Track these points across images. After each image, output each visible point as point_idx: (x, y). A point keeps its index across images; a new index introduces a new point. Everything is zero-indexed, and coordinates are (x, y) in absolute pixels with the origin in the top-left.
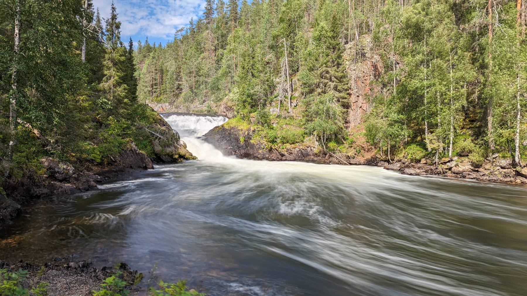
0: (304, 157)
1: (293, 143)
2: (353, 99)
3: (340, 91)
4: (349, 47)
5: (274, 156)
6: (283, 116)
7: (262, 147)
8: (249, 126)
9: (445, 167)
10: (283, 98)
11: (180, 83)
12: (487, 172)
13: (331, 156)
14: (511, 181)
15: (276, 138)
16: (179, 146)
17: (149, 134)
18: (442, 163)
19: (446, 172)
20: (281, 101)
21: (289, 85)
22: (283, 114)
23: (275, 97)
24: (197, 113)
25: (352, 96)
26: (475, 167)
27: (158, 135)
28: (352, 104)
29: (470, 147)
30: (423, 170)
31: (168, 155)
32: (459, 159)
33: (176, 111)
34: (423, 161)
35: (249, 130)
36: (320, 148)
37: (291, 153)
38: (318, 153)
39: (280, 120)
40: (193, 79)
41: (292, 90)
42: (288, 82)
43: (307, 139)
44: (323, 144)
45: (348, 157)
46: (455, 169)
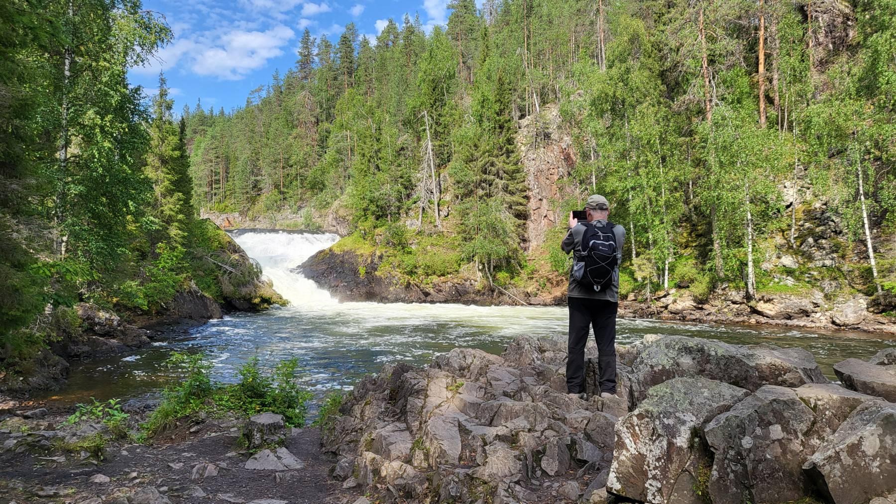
0: (460, 295)
1: (443, 275)
2: (533, 204)
3: (512, 193)
4: (525, 124)
5: (413, 295)
6: (427, 232)
7: (395, 282)
8: (374, 248)
9: (660, 304)
10: (427, 204)
11: (259, 178)
12: (713, 310)
13: (501, 293)
14: (743, 322)
15: (416, 267)
16: (260, 284)
17: (214, 266)
18: (655, 299)
19: (662, 312)
20: (423, 209)
21: (434, 183)
22: (427, 228)
23: (415, 203)
24: (289, 229)
25: (532, 200)
26: (699, 303)
27: (227, 267)
28: (532, 212)
29: (690, 274)
30: (630, 311)
31: (244, 298)
32: (677, 291)
33: (252, 226)
34: (631, 296)
35: (373, 255)
36: (485, 282)
37: (440, 291)
38: (480, 289)
39: (422, 238)
40: (280, 172)
41: (441, 190)
42: (434, 178)
43: (464, 267)
44: (489, 275)
45: (528, 295)
46: (672, 307)
